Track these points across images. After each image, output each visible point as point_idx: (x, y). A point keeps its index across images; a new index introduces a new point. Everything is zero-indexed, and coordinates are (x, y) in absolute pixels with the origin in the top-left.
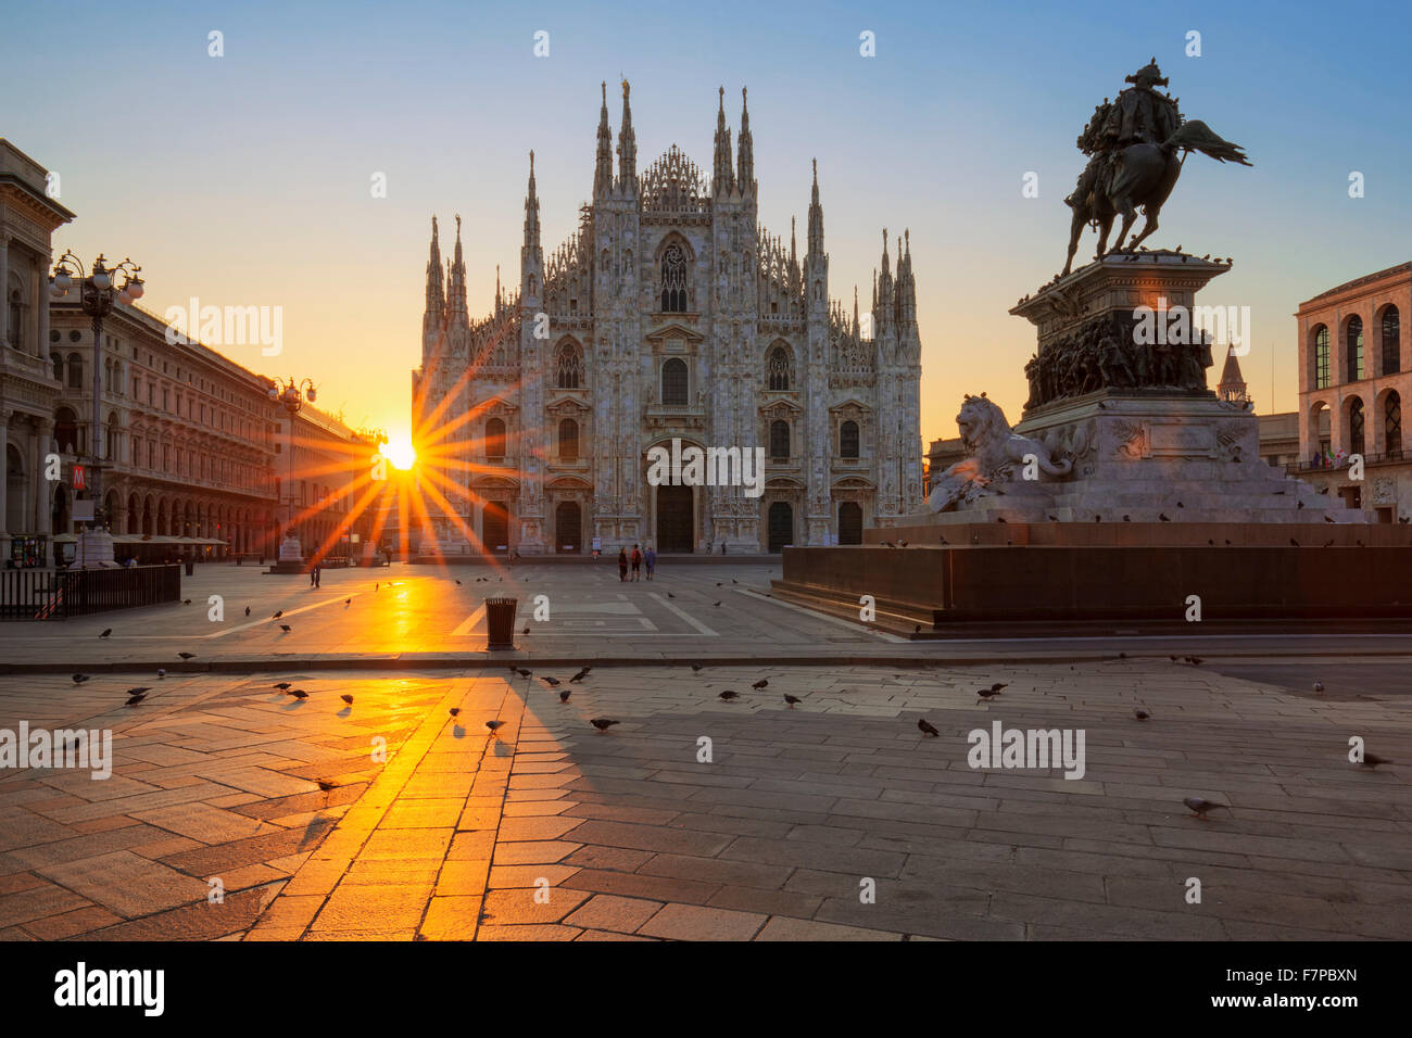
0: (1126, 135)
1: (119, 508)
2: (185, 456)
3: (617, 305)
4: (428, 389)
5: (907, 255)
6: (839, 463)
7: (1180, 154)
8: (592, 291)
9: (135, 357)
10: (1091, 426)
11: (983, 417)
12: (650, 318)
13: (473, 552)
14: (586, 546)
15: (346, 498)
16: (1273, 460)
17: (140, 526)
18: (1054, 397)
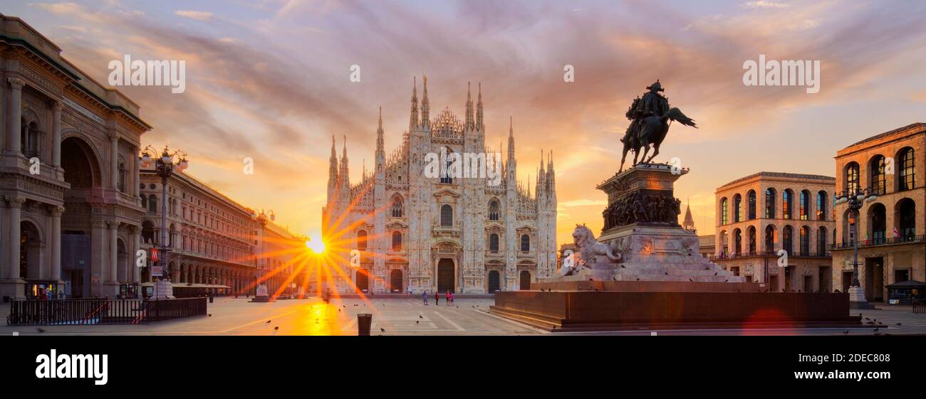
0: (646, 112)
1: (175, 270)
2: (209, 246)
3: (420, 179)
4: (330, 215)
5: (552, 162)
6: (521, 254)
7: (669, 122)
8: (408, 173)
9: (184, 197)
10: (630, 238)
11: (584, 234)
12: (435, 186)
13: (351, 292)
14: (405, 290)
15: (290, 267)
16: (705, 255)
17: (186, 279)
18: (614, 226)
